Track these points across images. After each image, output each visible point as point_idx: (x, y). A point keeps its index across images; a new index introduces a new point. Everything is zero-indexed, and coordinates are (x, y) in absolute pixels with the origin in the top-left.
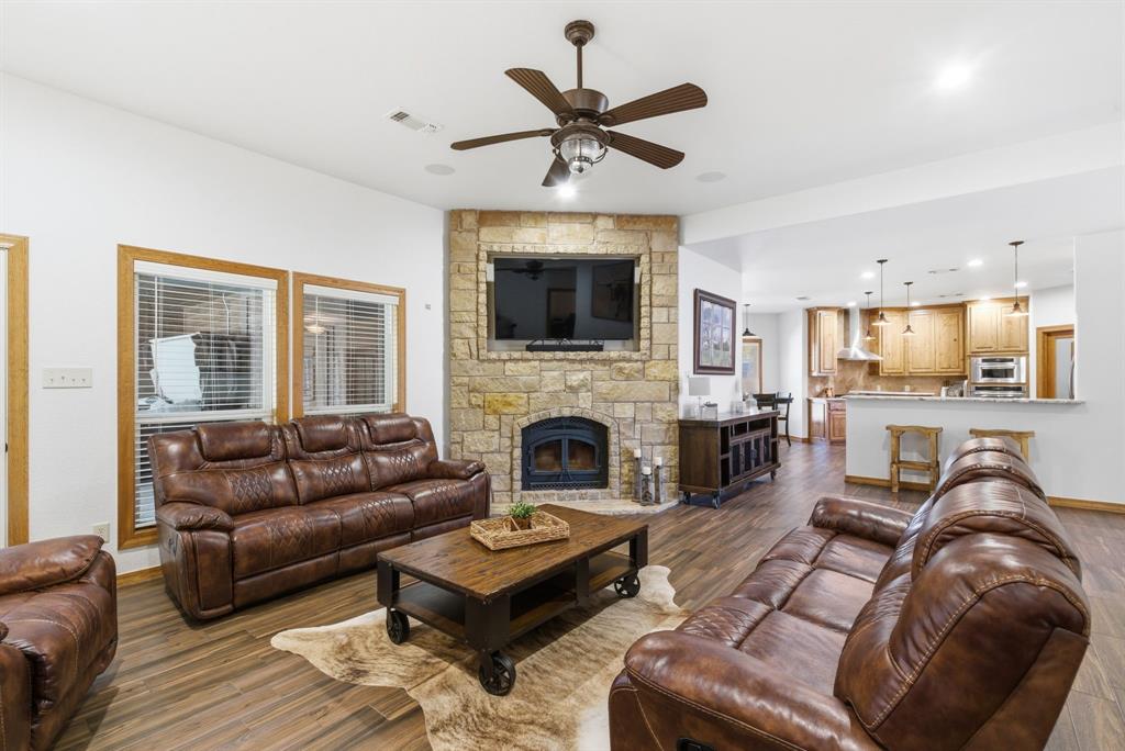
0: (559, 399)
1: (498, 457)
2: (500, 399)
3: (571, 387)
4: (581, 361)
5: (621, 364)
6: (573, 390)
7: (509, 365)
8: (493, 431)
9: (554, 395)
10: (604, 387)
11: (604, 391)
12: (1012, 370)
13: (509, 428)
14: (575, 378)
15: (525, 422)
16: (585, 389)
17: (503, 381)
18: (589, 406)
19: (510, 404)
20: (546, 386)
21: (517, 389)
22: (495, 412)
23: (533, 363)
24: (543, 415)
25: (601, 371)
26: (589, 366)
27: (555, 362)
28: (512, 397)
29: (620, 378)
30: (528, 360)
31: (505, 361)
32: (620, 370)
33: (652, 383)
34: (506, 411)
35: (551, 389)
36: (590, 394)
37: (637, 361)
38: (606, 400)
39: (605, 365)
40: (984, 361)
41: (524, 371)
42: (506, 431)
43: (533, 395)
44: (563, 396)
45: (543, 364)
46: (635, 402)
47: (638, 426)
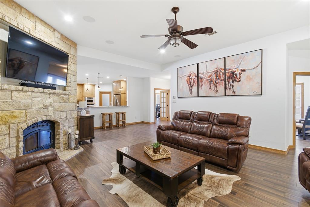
0: (40, 112)
1: (8, 151)
2: (9, 114)
3: (46, 106)
4: (50, 94)
5: (63, 96)
6: (46, 107)
7: (15, 94)
8: (4, 135)
9: (38, 110)
10: (57, 105)
11: (57, 107)
12: (92, 100)
13: (15, 132)
14: (48, 102)
15: (25, 126)
16: (50, 107)
17: (10, 103)
18: (52, 114)
19: (16, 117)
20: (35, 106)
21: (19, 108)
22: (6, 123)
23: (28, 93)
24: (34, 121)
25: (56, 98)
26: (52, 96)
27: (39, 94)
28: (17, 113)
29: (62, 102)
30: (26, 91)
31: (12, 91)
32: (63, 98)
33: (71, 104)
34: (13, 121)
35: (37, 107)
36: (53, 109)
37: (67, 95)
38: (58, 111)
39: (57, 96)
40: (88, 98)
41: (23, 98)
42: (13, 133)
43: (28, 111)
44: (42, 110)
45: (34, 94)
46: (66, 111)
47: (67, 121)
